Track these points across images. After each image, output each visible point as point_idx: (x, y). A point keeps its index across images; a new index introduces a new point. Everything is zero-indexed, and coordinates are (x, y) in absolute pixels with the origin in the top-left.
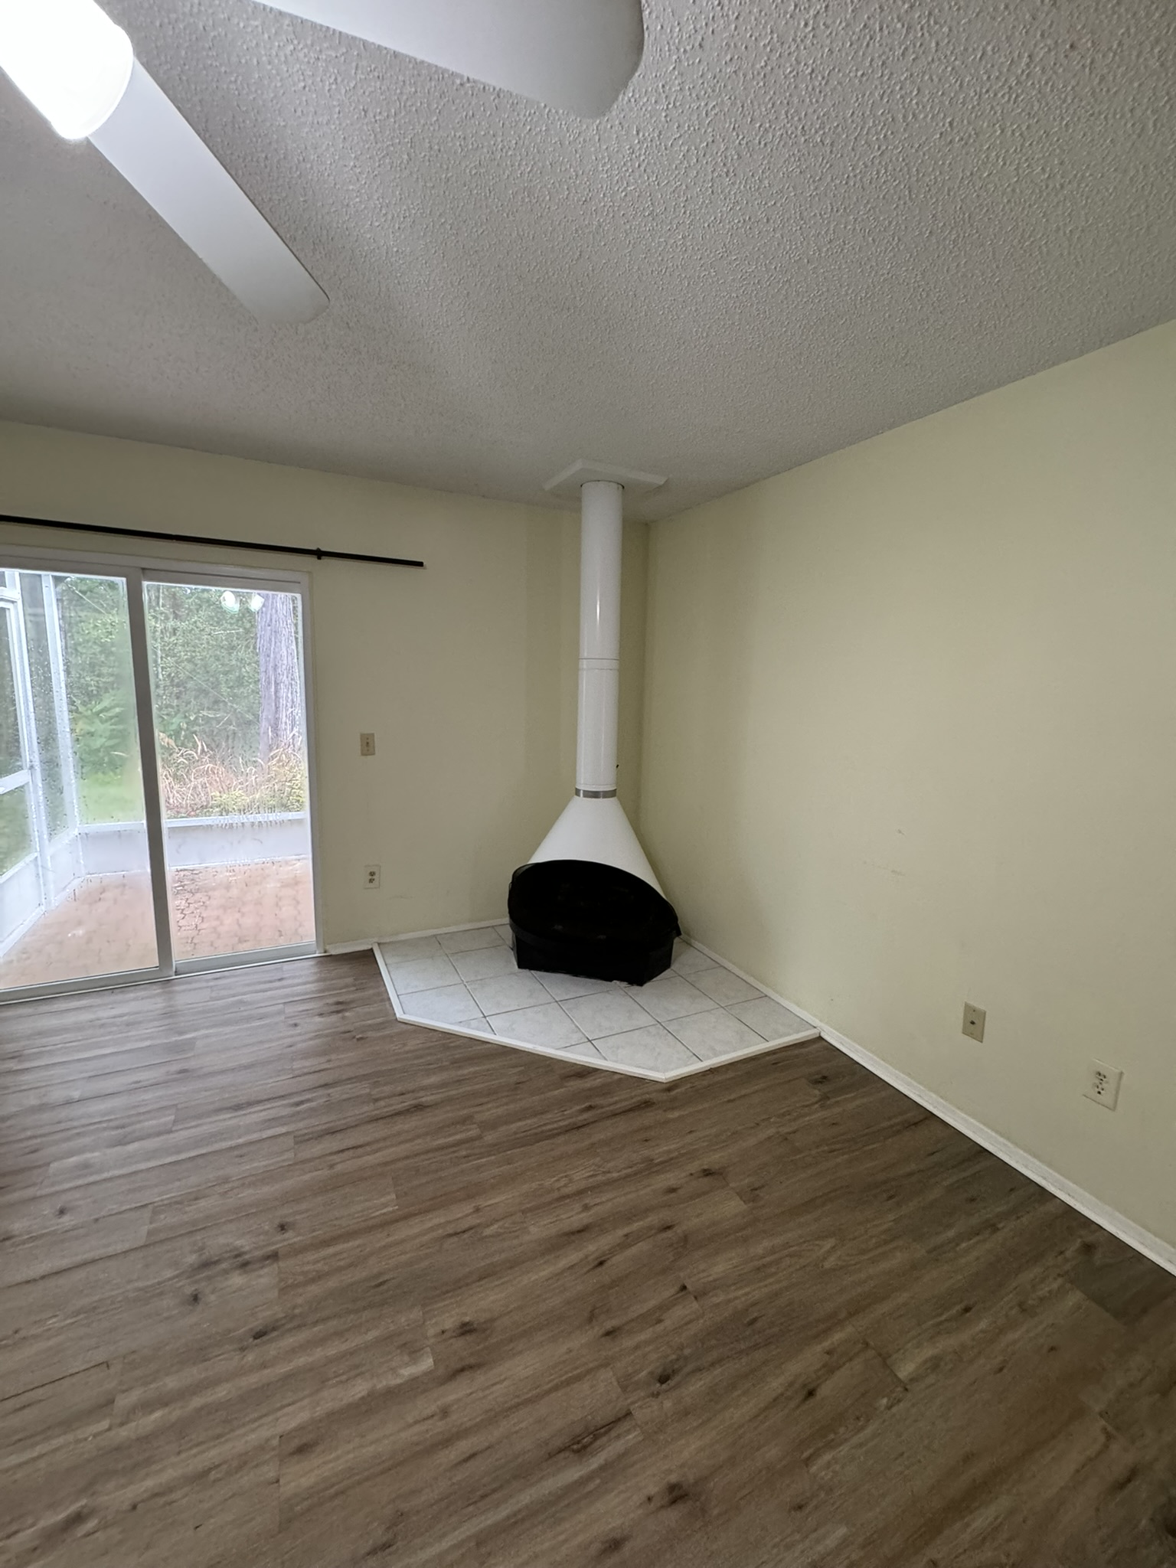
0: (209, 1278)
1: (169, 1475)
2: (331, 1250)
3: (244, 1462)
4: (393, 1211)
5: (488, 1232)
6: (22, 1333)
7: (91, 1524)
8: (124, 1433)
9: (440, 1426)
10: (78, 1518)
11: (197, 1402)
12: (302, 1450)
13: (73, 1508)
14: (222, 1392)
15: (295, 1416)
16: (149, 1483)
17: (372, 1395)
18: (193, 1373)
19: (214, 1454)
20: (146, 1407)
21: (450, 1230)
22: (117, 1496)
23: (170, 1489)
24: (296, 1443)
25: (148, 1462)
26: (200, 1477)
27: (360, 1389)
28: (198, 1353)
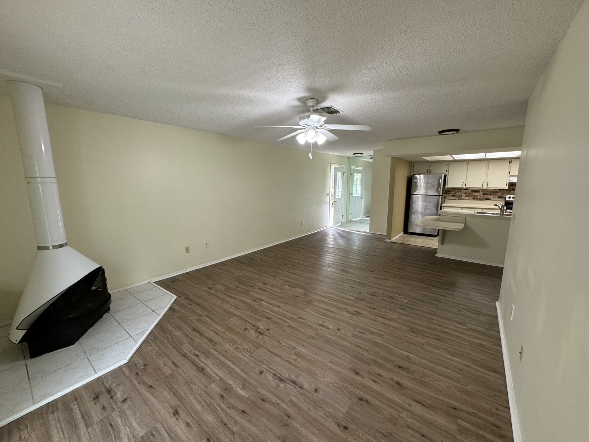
0: (263, 331)
1: (290, 314)
2: (248, 320)
3: (284, 310)
4: (235, 317)
5: (235, 305)
6: (288, 346)
7: (299, 317)
8: (290, 321)
9: (269, 299)
10: (300, 318)
11: (281, 318)
12: (279, 306)
13: (299, 319)
14: (279, 316)
15: (277, 309)
16: (292, 315)
17: (269, 304)
18: (278, 321)
19: (286, 312)
20: (285, 322)
21: (237, 310)
22: (295, 317)
23: (291, 313)
24: (279, 307)
25: (290, 317)
26: (288, 312)
27: (269, 306)
28: (276, 323)
